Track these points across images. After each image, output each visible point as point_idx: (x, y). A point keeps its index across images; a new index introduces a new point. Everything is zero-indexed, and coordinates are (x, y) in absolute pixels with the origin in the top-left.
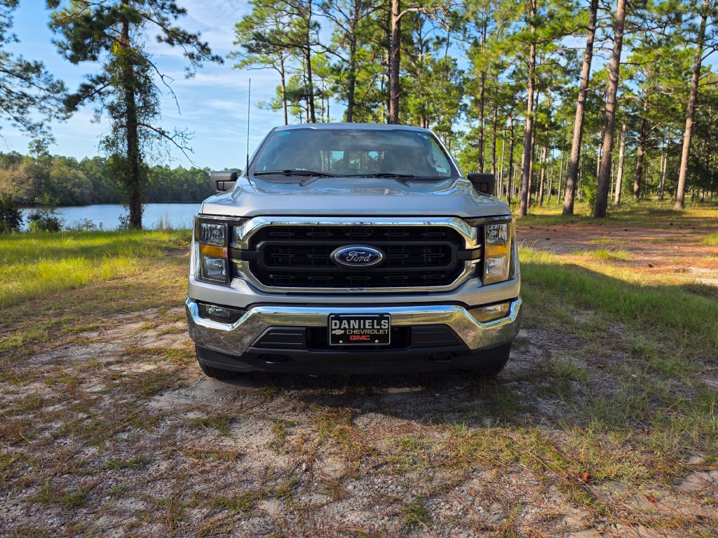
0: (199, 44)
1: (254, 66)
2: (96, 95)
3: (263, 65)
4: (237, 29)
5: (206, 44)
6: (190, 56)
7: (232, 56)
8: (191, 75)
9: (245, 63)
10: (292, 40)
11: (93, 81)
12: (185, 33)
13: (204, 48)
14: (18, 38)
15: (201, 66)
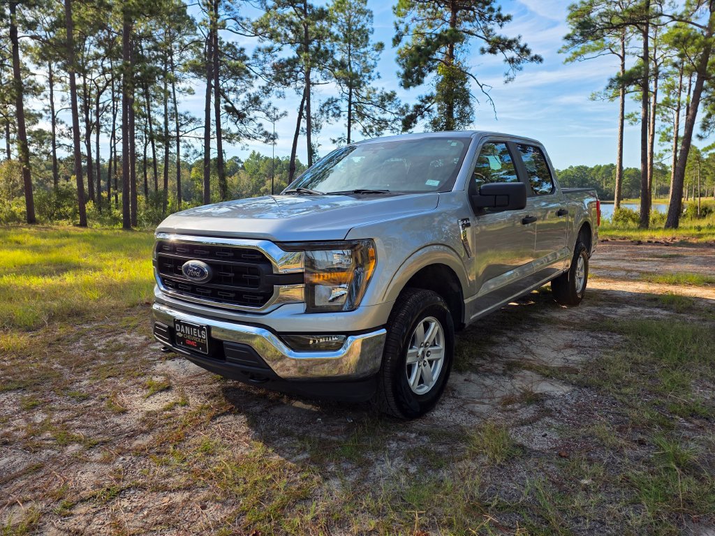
0: (518, 47)
1: (586, 56)
2: (426, 113)
3: (596, 53)
4: (570, 21)
5: (525, 46)
6: (509, 61)
7: (564, 50)
8: (510, 79)
9: (577, 54)
10: (623, 18)
11: (422, 101)
12: (505, 40)
13: (524, 50)
14: (380, 75)
15: (521, 69)
